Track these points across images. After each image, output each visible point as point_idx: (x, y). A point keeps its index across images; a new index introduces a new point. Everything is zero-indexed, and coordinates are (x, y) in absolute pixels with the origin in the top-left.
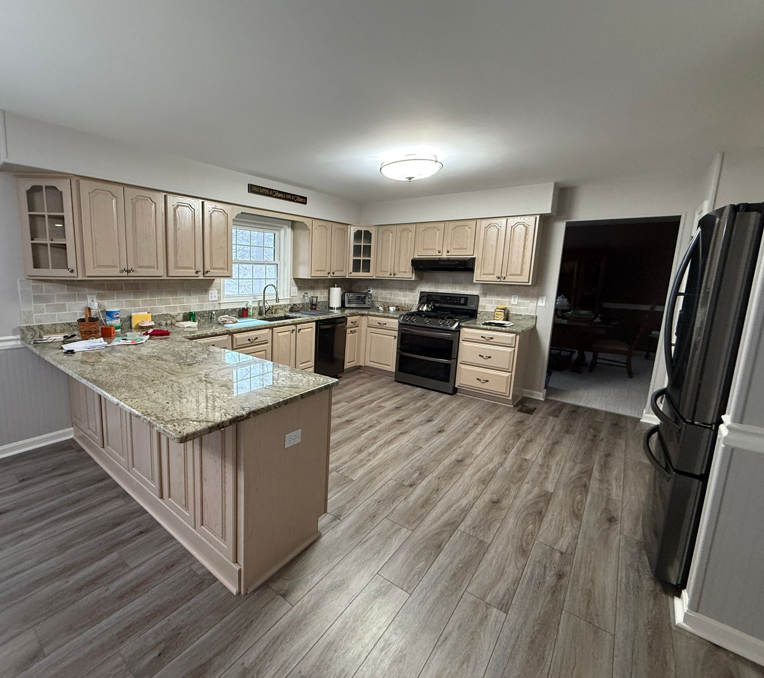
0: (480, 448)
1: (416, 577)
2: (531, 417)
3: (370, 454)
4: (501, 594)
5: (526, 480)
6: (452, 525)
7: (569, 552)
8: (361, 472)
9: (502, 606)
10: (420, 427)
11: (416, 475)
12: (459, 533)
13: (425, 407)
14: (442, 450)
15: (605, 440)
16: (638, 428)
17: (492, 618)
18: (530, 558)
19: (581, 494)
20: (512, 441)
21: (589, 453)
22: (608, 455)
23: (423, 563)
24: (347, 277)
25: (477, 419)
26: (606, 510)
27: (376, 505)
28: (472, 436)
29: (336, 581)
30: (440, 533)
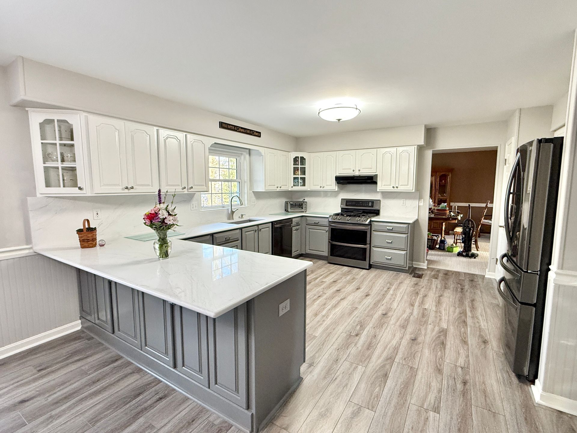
0: (395, 305)
1: (376, 399)
2: (422, 280)
3: (324, 316)
4: (432, 401)
5: (429, 323)
6: (391, 359)
7: (466, 366)
8: (320, 330)
9: (435, 410)
10: (353, 294)
11: (358, 327)
12: (396, 364)
13: (352, 279)
14: (371, 308)
15: (469, 291)
16: (485, 281)
17: (431, 419)
18: (444, 374)
19: (464, 327)
20: (414, 298)
21: (461, 301)
22: (473, 301)
23: (377, 388)
24: (290, 190)
25: (389, 285)
26: (481, 336)
27: (336, 352)
28: (388, 296)
29: (322, 412)
30: (384, 366)
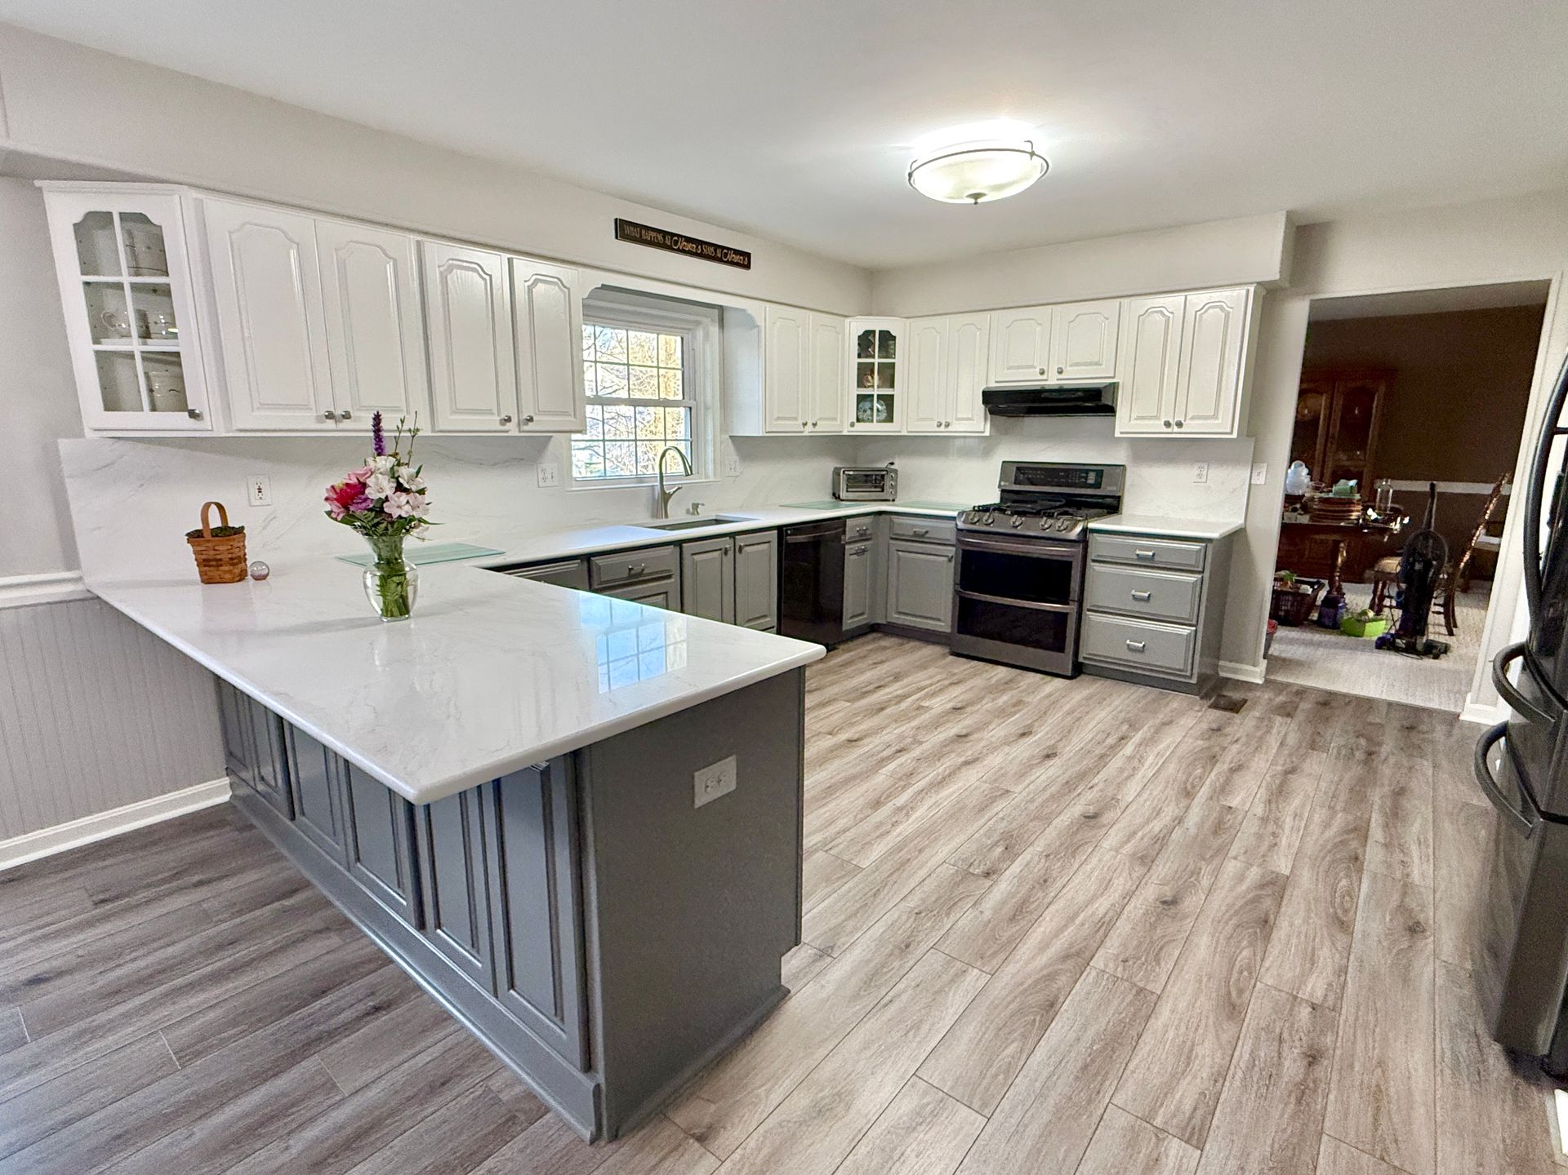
0: (1132, 789)
1: (1001, 1077)
2: (1237, 718)
3: (900, 809)
4: (1187, 1107)
5: (1233, 853)
6: (1078, 958)
7: (1330, 1002)
8: (878, 850)
9: (1192, 1134)
10: (1007, 749)
11: (1000, 849)
12: (1094, 973)
13: (1014, 705)
14: (1052, 796)
15: (1392, 760)
16: (1456, 731)
17: (1170, 1162)
18: (1247, 1020)
19: (1348, 876)
20: (1199, 771)
21: (1358, 795)
22: (1400, 792)
23: (1015, 1045)
24: (845, 433)
25: (1125, 727)
26: (1402, 908)
27: (912, 920)
28: (1116, 763)
29: (823, 1098)
30: (1051, 977)
